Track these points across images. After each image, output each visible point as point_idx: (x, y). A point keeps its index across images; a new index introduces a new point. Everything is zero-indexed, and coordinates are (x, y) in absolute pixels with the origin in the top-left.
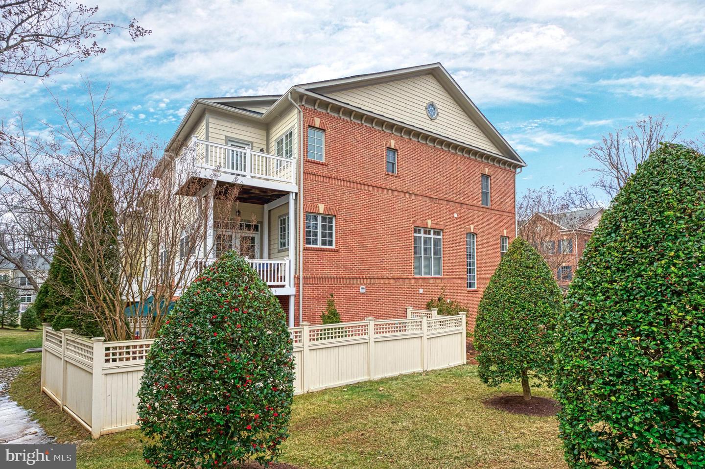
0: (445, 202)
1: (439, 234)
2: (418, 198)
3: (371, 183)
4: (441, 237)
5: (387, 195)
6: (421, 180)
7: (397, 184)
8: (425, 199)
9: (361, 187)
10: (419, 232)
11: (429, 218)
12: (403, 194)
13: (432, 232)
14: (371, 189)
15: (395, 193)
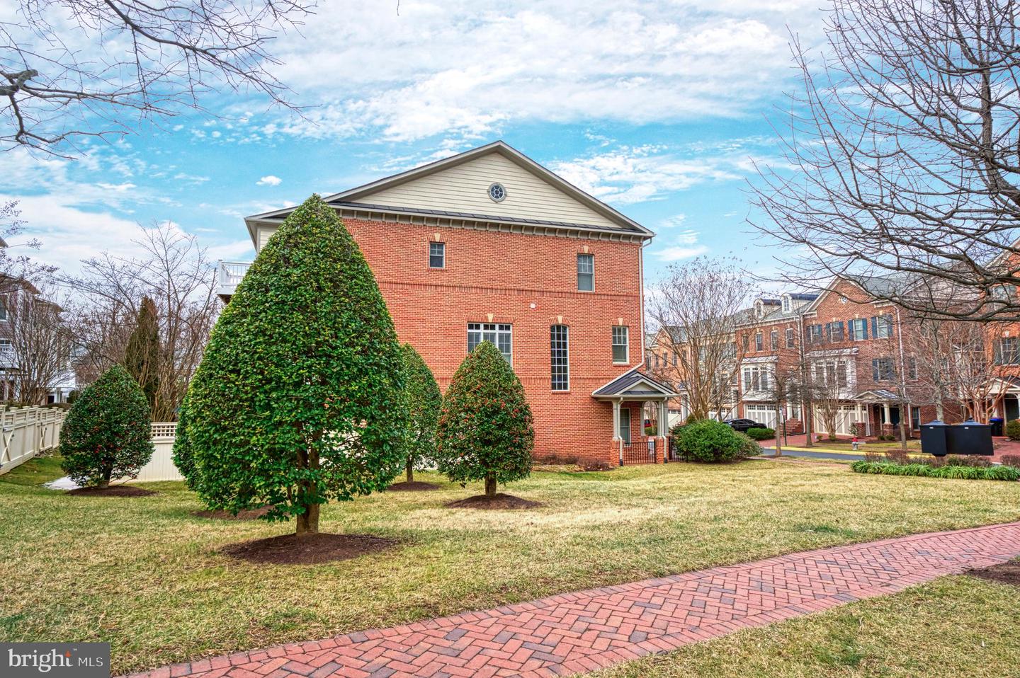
0: (516, 292)
1: (508, 328)
2: (473, 291)
3: (408, 281)
4: (510, 332)
5: (430, 292)
6: (479, 271)
7: (444, 279)
8: (484, 291)
9: (394, 286)
10: (478, 327)
11: (490, 311)
12: (452, 289)
13: (497, 326)
14: (408, 287)
15: (440, 289)
